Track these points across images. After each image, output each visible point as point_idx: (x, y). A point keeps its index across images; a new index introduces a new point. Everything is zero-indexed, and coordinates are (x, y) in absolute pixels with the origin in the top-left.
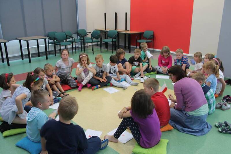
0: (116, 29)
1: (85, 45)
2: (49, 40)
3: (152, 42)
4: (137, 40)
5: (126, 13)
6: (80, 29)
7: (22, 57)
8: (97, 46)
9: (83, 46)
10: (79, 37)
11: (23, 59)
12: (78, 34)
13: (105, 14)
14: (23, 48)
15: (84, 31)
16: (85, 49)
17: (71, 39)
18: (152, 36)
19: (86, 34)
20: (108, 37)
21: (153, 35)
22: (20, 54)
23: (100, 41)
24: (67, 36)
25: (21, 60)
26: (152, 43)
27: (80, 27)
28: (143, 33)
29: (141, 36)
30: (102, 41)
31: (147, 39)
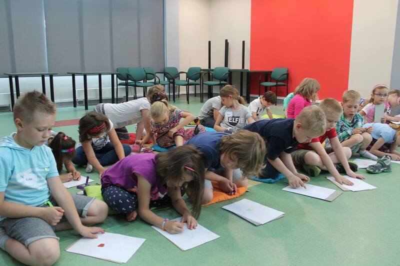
0: (226, 65)
1: (176, 93)
2: (118, 79)
3: (285, 85)
4: (260, 83)
5: (244, 42)
6: (168, 66)
7: (75, 103)
8: (196, 96)
9: (172, 94)
10: (166, 79)
11: (75, 106)
12: (165, 74)
13: (210, 42)
14: (76, 90)
15: (175, 69)
16: (176, 99)
17: (153, 81)
18: (286, 76)
19: (178, 75)
20: (213, 79)
21: (288, 74)
22: (72, 100)
23: (199, 83)
24: (146, 74)
25: (73, 107)
26: (286, 87)
27: (169, 64)
28: (271, 72)
29: (267, 76)
30: (203, 84)
31: (277, 81)
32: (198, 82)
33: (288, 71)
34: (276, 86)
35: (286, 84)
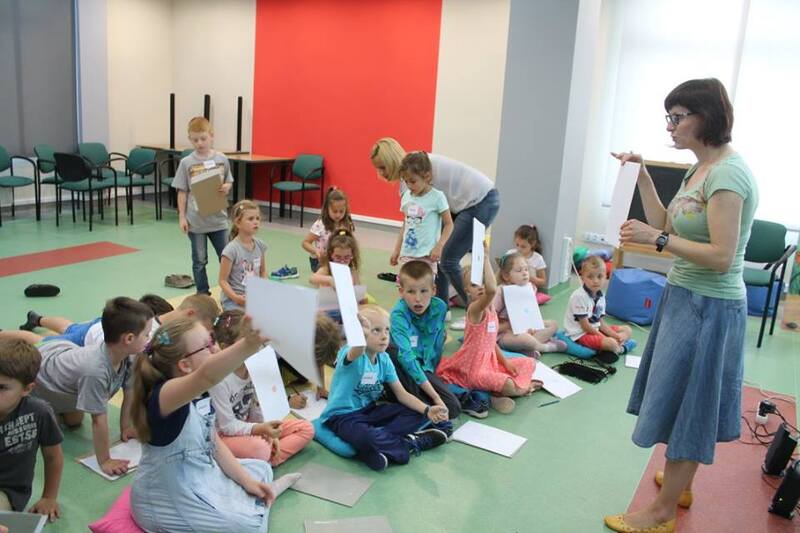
3: (317, 189)
4: (271, 184)
5: (240, 99)
6: (86, 140)
9: (95, 198)
13: (172, 96)
15: (101, 148)
18: (320, 172)
19: (109, 161)
21: (323, 169)
23: (153, 182)
26: (320, 191)
27: (88, 136)
28: (292, 162)
29: (284, 169)
30: (160, 182)
31: (304, 180)
32: (150, 178)
33: (324, 162)
34: (303, 189)
35: (320, 186)
